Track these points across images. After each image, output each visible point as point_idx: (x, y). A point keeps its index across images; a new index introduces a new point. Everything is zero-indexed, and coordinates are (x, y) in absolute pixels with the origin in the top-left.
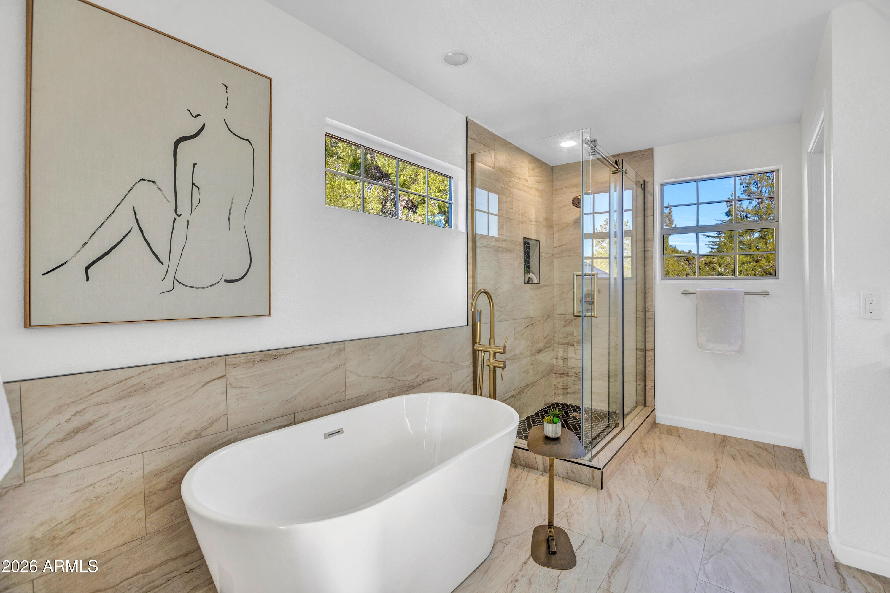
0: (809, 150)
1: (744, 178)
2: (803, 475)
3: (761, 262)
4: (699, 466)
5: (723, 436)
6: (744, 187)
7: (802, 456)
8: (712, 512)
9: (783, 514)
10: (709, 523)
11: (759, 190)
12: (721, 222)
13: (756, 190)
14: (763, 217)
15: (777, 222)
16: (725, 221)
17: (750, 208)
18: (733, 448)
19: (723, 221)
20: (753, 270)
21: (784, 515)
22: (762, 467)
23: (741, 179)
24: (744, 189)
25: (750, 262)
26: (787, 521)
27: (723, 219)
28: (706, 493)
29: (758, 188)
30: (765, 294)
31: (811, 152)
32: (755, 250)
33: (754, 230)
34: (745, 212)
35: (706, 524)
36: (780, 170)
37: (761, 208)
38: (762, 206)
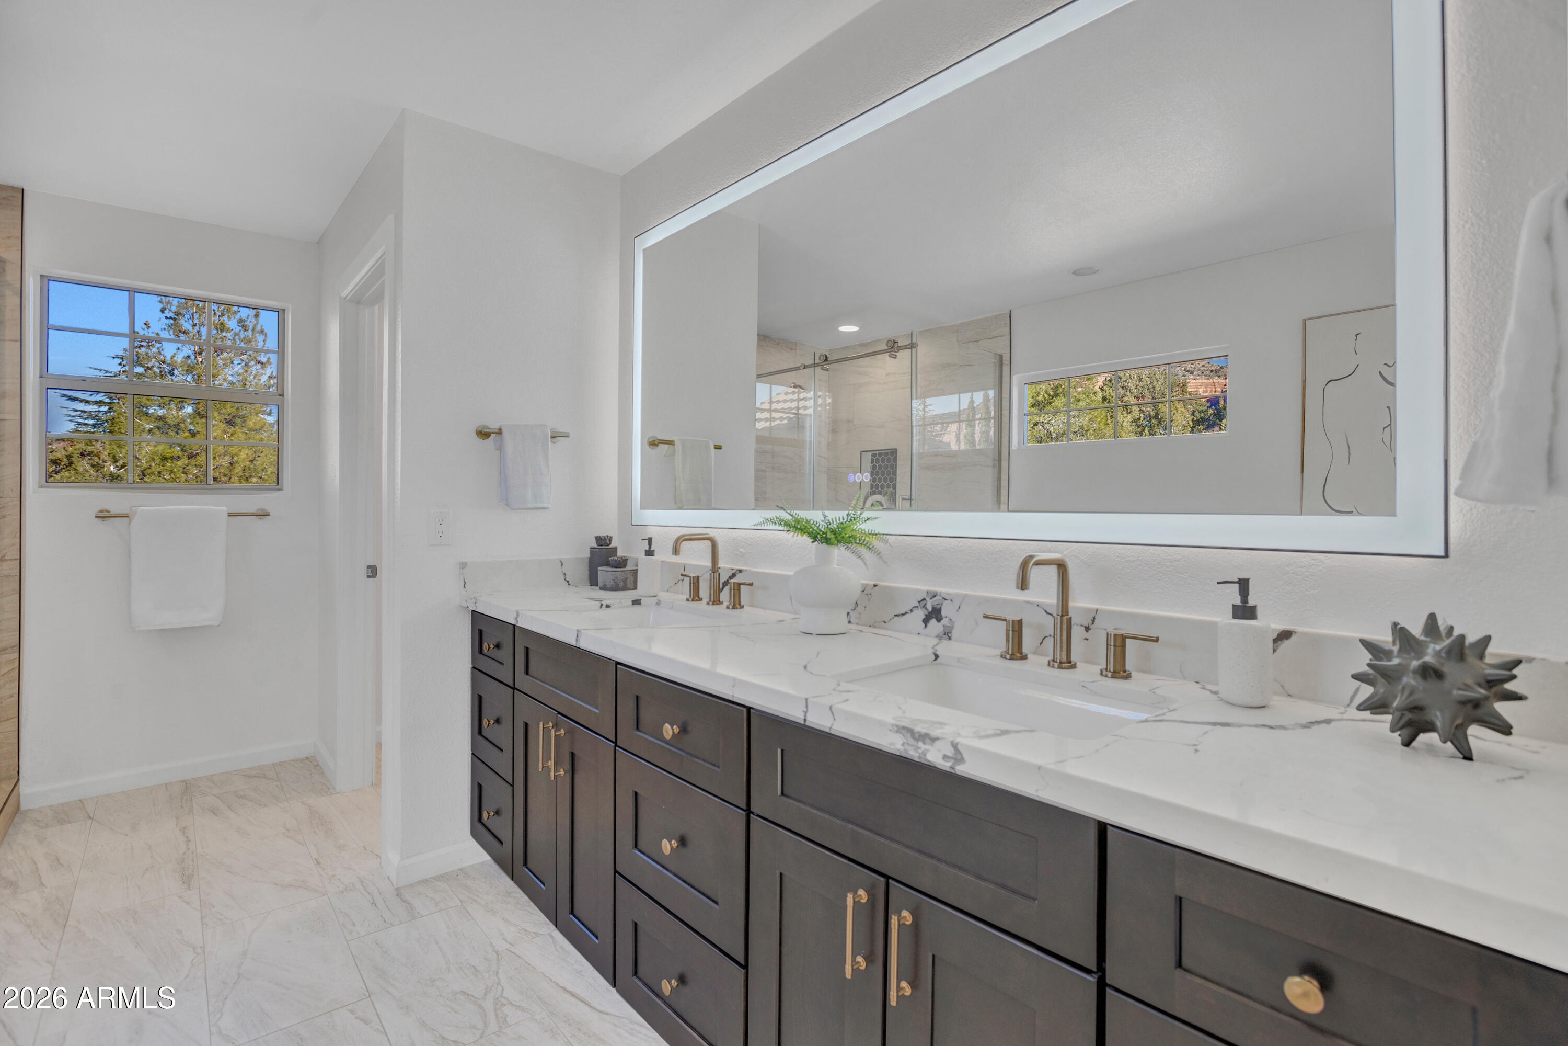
0: (344, 294)
1: (167, 300)
2: (327, 792)
3: (198, 457)
4: (152, 857)
5: (182, 781)
6: (166, 318)
7: (317, 765)
8: (202, 924)
9: (315, 862)
10: (203, 948)
11: (195, 330)
12: (102, 373)
13: (190, 328)
14: (202, 378)
15: (280, 395)
16: (111, 372)
17: (179, 359)
18: (207, 795)
19: (107, 372)
20: (183, 473)
21: (317, 862)
22: (265, 806)
23: (161, 302)
24: (168, 321)
25: (179, 457)
26: (324, 869)
27: (106, 370)
28: (180, 897)
29: (194, 325)
30: (263, 514)
31: (345, 298)
32: (188, 436)
33: (185, 400)
34: (169, 365)
35: (199, 951)
36: (286, 312)
37: (199, 362)
38: (200, 359)
